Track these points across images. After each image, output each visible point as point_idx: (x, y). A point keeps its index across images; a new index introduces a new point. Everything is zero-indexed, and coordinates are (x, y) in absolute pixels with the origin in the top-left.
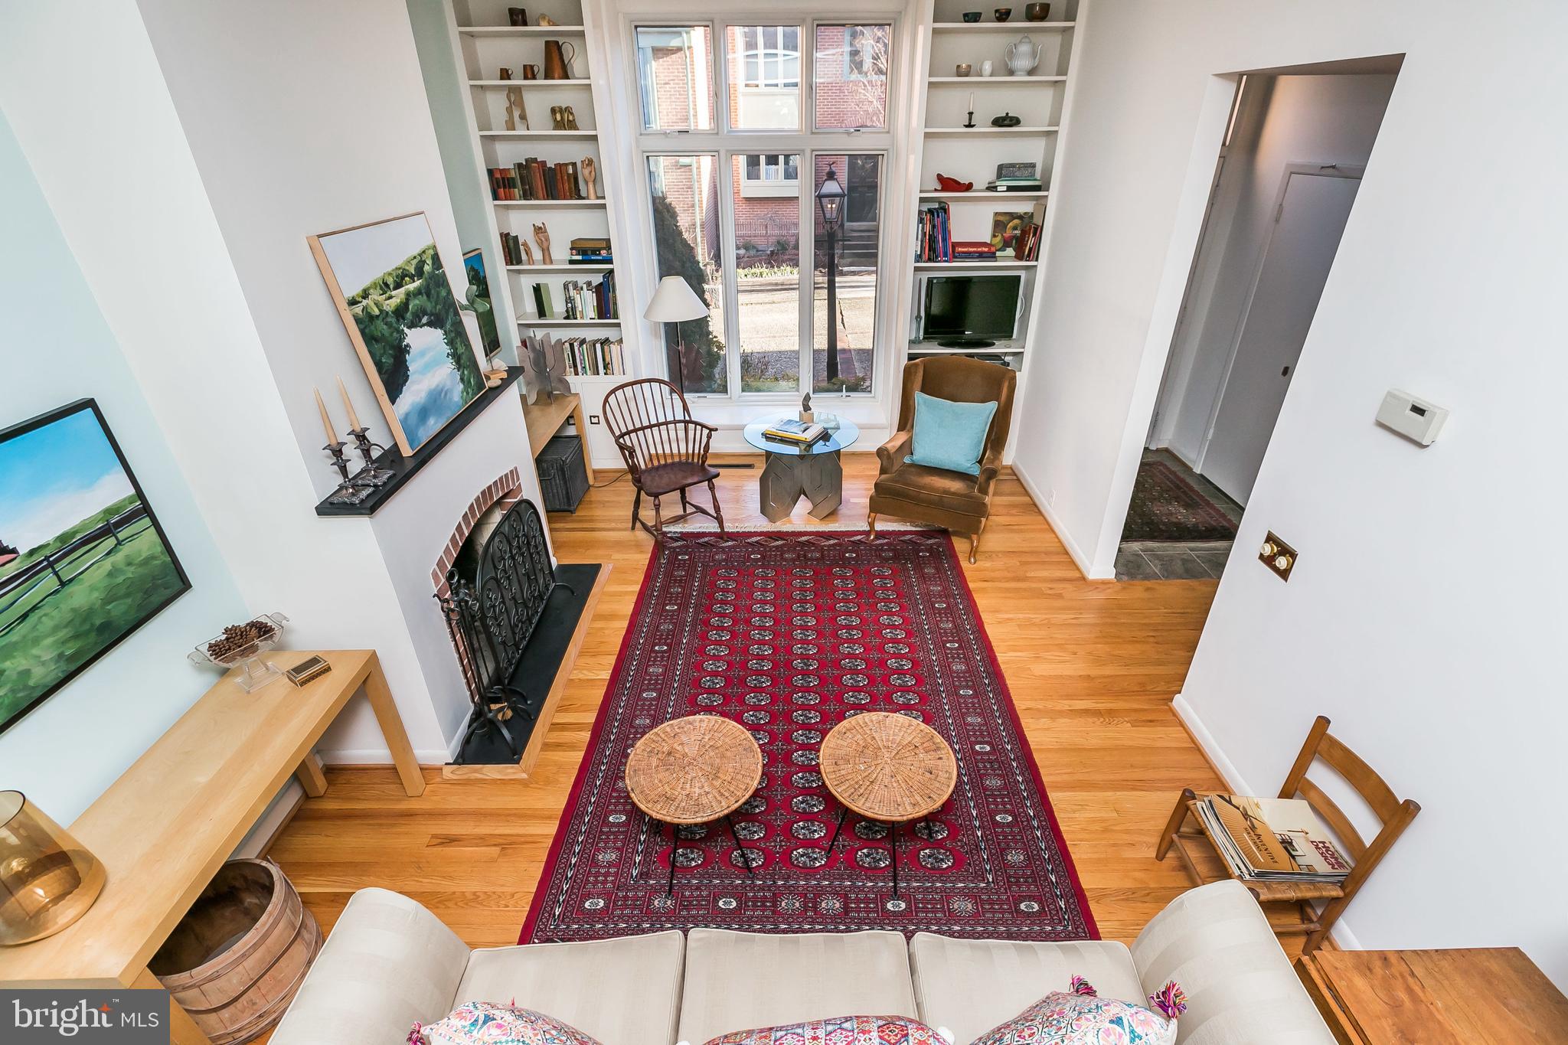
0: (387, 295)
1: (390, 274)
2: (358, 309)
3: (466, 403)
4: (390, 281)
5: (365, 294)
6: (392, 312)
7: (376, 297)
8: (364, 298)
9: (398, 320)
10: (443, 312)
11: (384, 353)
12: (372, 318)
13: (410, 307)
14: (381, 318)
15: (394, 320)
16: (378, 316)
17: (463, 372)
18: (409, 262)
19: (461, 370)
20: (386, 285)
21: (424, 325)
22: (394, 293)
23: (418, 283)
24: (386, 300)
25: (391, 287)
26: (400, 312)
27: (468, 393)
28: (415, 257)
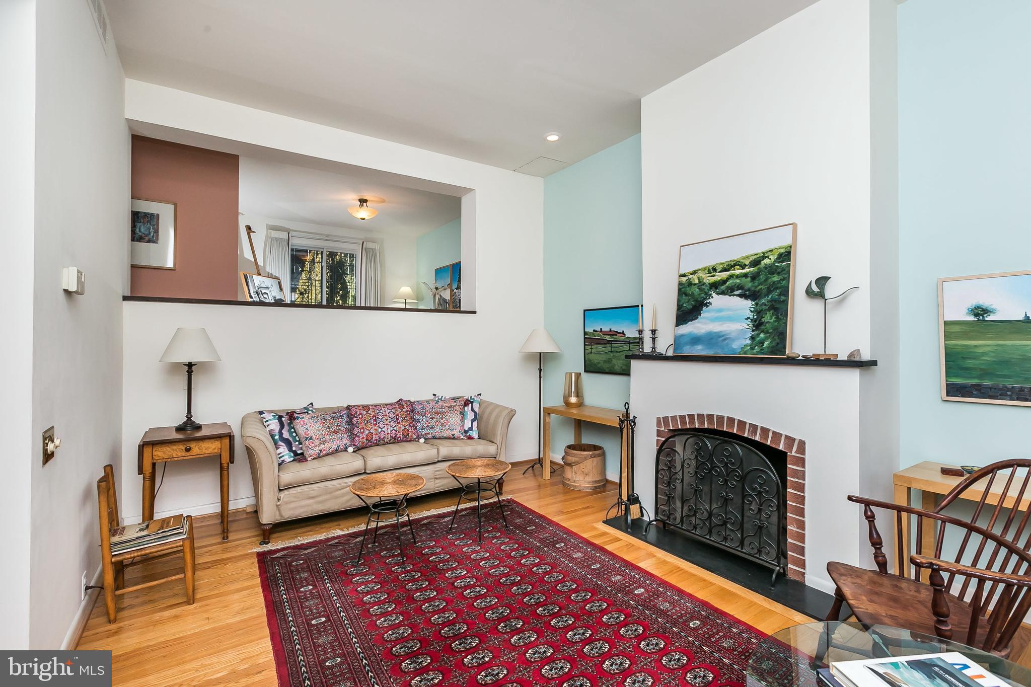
0: (711, 274)
1: (722, 264)
2: (684, 279)
3: (745, 353)
4: (720, 268)
5: (694, 273)
6: (709, 284)
7: (701, 275)
8: (692, 274)
9: (711, 288)
10: (764, 291)
11: (688, 302)
12: (690, 284)
13: (728, 283)
14: (696, 286)
15: (706, 288)
16: (695, 284)
17: (758, 335)
18: (747, 257)
19: (756, 332)
20: (715, 269)
21: (734, 295)
22: (717, 274)
23: (747, 270)
24: (708, 277)
25: (718, 271)
26: (714, 286)
27: (752, 349)
28: (756, 254)
